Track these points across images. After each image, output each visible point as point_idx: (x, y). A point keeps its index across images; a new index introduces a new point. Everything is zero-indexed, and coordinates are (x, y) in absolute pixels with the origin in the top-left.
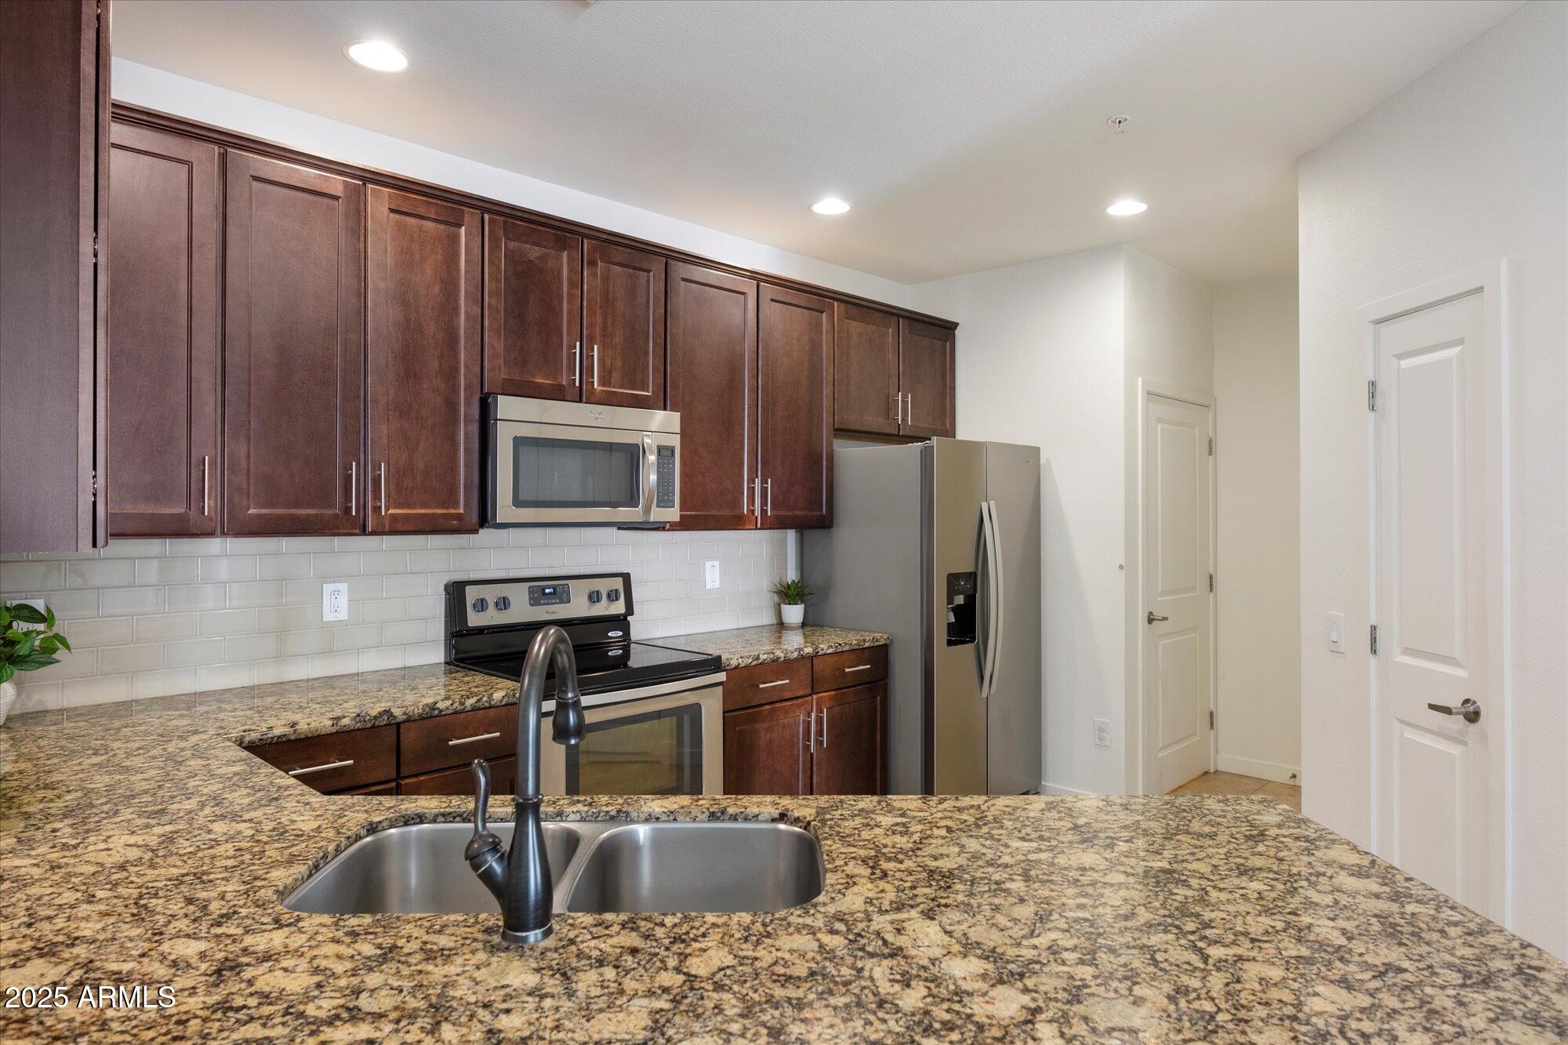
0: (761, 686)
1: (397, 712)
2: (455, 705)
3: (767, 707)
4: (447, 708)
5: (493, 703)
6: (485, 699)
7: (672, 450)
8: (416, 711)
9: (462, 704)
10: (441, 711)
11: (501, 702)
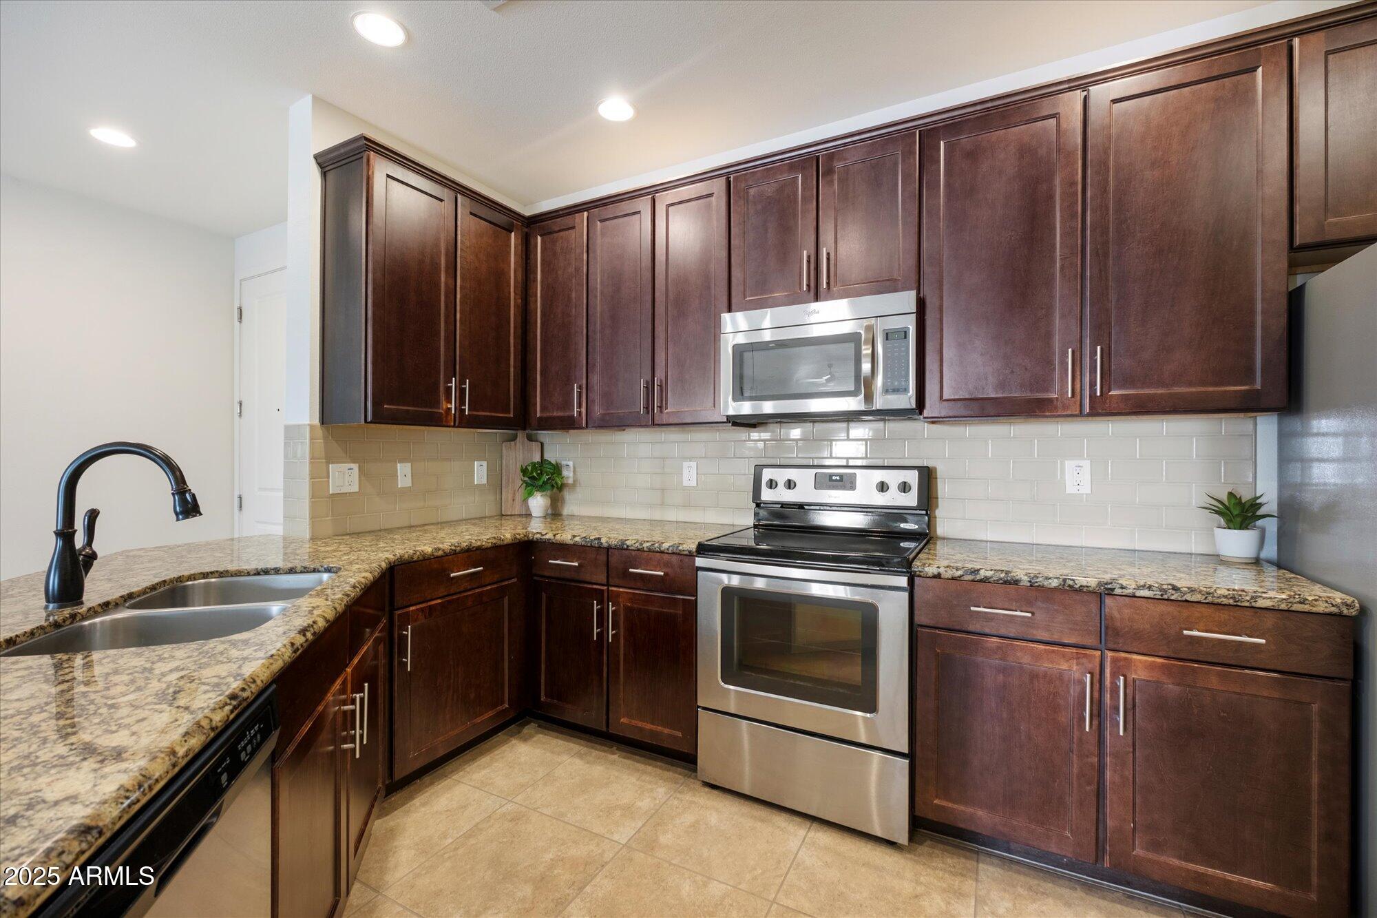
0: (972, 608)
1: (603, 541)
2: (637, 544)
3: (995, 640)
4: (632, 545)
5: (662, 549)
6: (657, 545)
7: (906, 334)
8: (613, 543)
9: (641, 544)
10: (628, 546)
11: (668, 549)
